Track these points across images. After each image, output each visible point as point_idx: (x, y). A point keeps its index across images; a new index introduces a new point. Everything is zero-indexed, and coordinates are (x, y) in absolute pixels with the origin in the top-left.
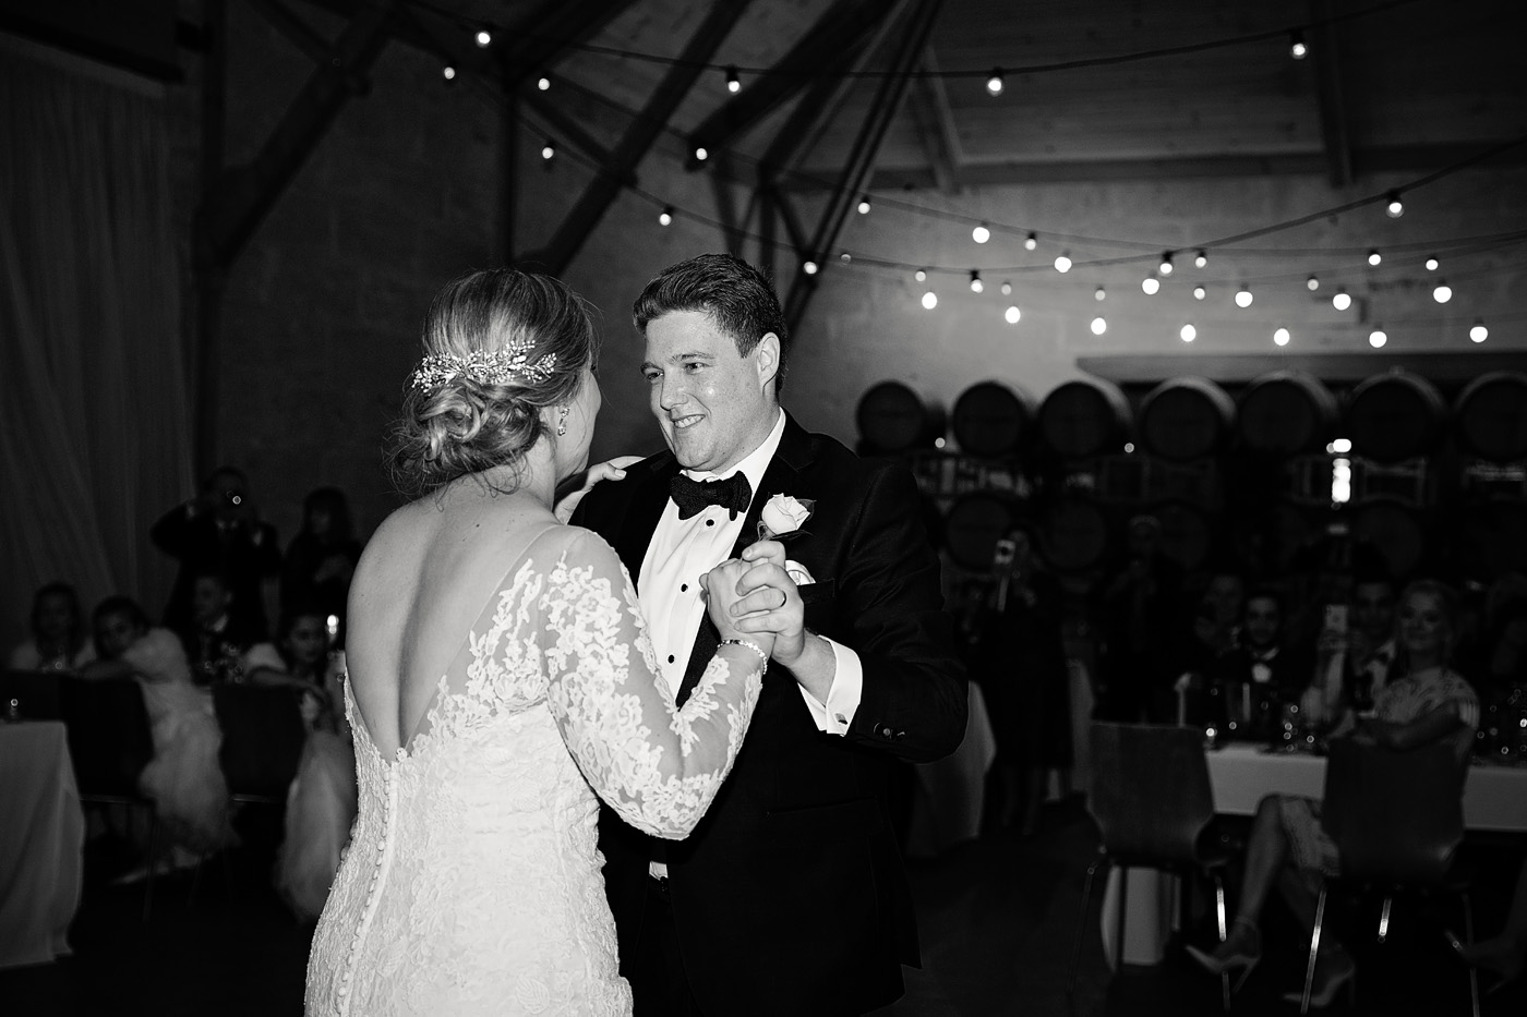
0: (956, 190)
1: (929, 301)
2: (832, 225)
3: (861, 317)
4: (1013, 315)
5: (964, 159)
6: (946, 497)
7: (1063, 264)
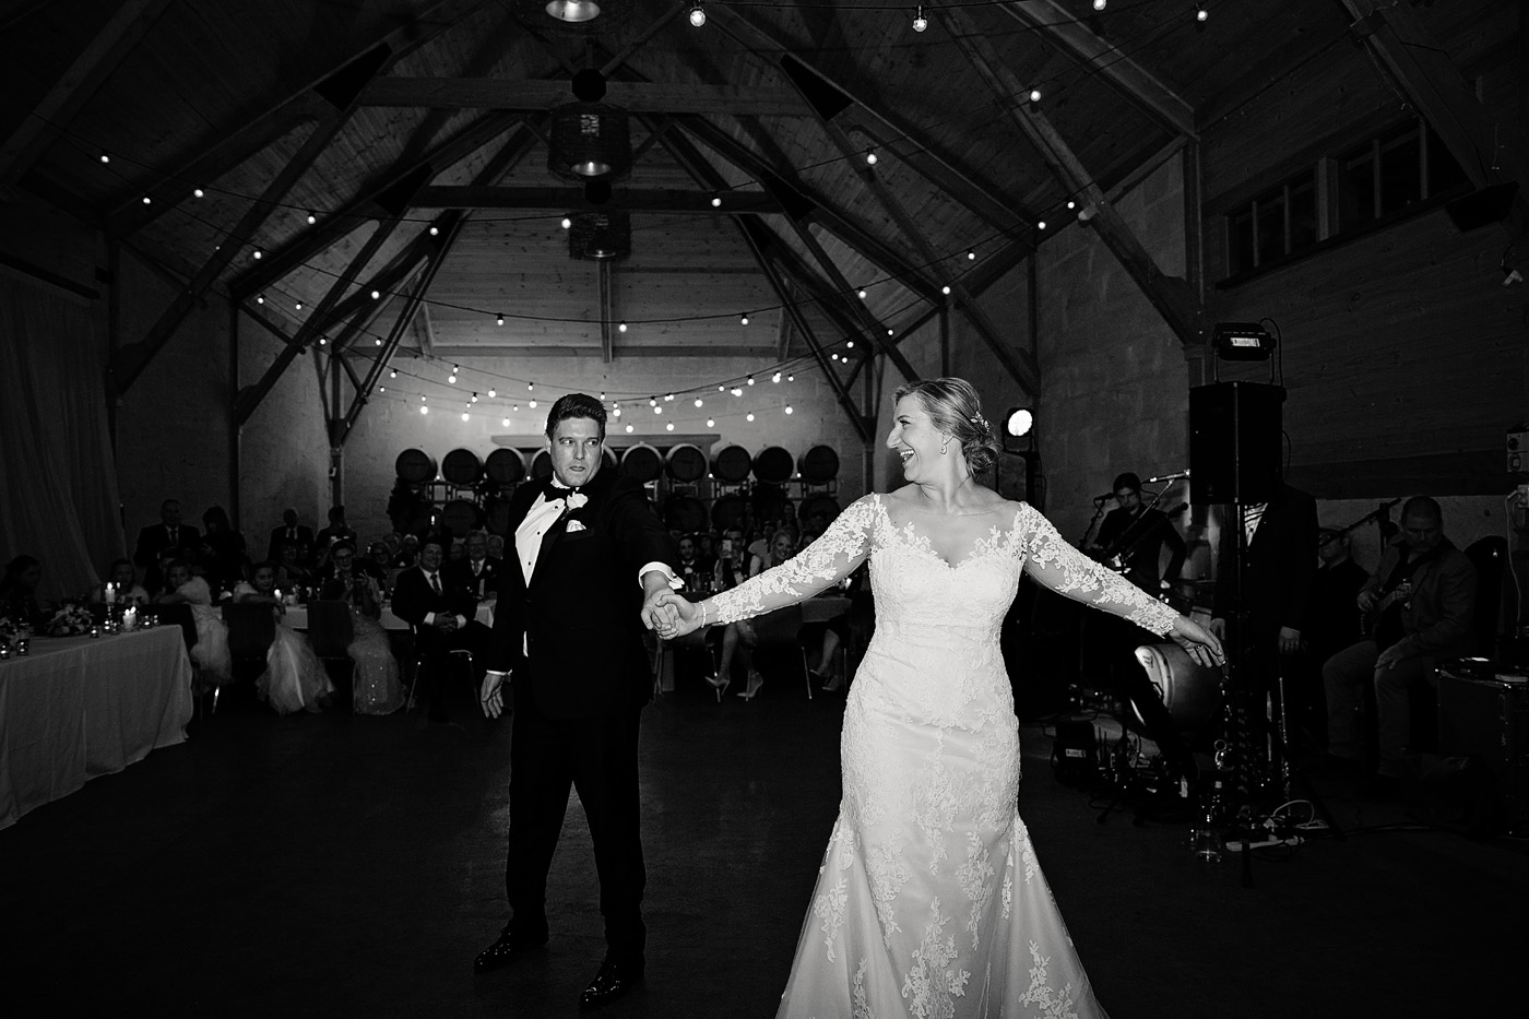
1: (425, 410)
2: (376, 374)
3: (386, 417)
5: (435, 344)
6: (439, 501)
7: (492, 394)
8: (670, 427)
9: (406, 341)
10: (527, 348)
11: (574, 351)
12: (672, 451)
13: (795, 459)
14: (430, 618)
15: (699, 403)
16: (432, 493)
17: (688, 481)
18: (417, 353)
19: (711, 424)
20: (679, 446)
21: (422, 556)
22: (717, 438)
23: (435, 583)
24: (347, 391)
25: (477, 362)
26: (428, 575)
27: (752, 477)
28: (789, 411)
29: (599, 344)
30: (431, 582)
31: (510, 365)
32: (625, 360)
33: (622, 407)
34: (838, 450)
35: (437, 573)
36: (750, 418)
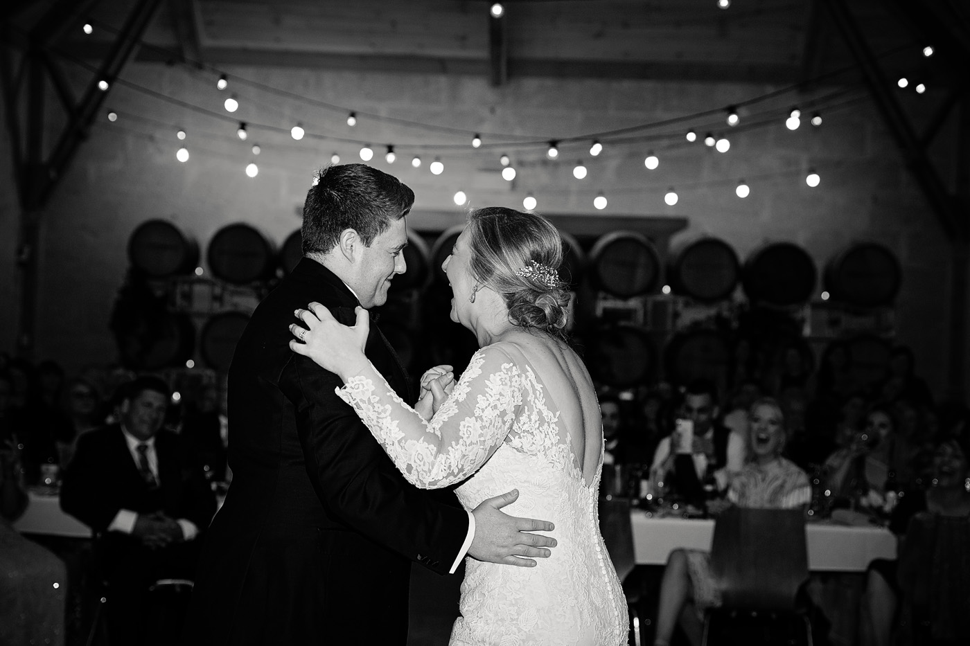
0: (199, 66)
1: (183, 155)
4: (252, 171)
5: (206, 42)
6: (200, 315)
7: (298, 133)
8: (600, 203)
9: (155, 36)
10: (362, 57)
11: (442, 66)
12: (601, 244)
13: (820, 264)
14: (125, 521)
15: (652, 163)
16: (188, 297)
17: (625, 297)
18: (172, 57)
19: (671, 199)
20: (612, 236)
21: (132, 407)
22: (680, 224)
23: (145, 461)
24: (54, 116)
25: (278, 77)
26: (133, 443)
27: (739, 296)
28: (813, 180)
29: (483, 53)
30: (136, 456)
31: (333, 85)
32: (530, 84)
33: (519, 164)
34: (902, 253)
35: (150, 442)
36: (743, 191)
